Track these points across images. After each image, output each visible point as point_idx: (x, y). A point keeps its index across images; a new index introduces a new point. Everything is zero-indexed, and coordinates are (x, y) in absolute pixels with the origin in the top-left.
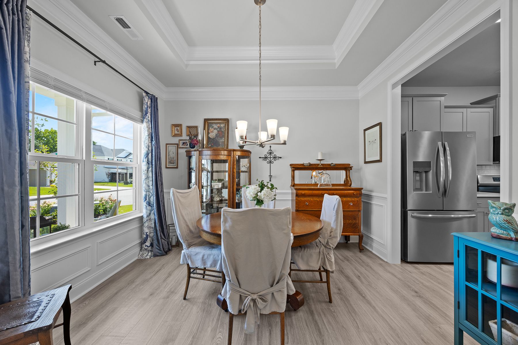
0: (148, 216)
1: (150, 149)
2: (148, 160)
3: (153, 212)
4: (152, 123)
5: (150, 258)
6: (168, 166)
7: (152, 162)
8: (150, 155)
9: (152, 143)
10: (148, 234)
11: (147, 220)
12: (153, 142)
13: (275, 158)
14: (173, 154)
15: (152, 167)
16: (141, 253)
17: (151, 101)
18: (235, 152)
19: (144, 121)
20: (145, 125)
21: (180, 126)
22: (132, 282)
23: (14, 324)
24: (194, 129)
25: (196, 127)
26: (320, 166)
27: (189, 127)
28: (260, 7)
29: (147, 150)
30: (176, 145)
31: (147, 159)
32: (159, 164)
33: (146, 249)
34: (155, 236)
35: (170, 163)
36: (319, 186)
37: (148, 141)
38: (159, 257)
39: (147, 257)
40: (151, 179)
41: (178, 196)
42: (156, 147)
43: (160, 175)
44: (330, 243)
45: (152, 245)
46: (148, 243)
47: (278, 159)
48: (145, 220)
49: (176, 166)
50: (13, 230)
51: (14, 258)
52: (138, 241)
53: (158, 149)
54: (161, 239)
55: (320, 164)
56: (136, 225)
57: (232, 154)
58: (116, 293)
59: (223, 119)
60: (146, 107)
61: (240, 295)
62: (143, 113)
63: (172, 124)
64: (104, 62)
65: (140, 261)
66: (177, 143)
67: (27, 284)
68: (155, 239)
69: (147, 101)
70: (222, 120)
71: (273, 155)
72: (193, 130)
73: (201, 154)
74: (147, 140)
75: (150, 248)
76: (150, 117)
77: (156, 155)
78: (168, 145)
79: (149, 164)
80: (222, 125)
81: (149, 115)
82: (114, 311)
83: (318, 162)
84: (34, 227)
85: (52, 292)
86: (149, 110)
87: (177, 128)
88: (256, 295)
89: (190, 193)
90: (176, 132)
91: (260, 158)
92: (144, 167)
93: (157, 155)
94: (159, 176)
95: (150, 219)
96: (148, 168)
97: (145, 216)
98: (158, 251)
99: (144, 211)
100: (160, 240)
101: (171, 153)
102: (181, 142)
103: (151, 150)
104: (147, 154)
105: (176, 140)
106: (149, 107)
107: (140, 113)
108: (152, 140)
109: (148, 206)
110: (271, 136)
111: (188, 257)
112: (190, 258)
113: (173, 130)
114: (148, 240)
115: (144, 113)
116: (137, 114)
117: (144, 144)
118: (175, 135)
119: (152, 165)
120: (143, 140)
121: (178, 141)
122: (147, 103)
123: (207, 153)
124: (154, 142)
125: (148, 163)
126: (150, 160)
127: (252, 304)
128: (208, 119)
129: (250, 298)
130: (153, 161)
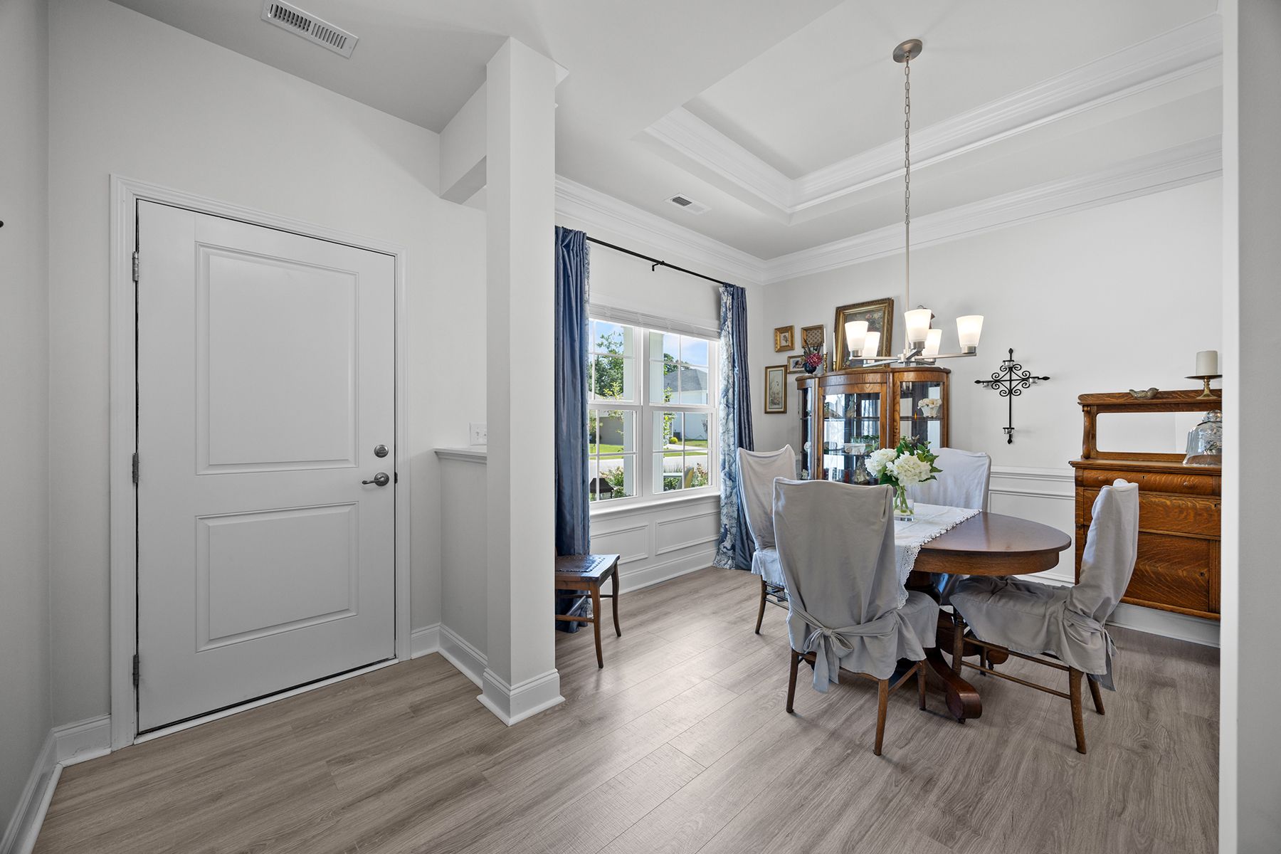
0: (727, 497)
1: (731, 381)
2: (727, 401)
3: (734, 491)
4: (734, 336)
5: (730, 569)
6: (768, 410)
7: (734, 405)
8: (731, 391)
9: (734, 371)
10: (727, 527)
11: (726, 504)
12: (736, 369)
13: (1025, 380)
14: (777, 388)
15: (734, 413)
16: (718, 558)
17: (733, 298)
18: (896, 374)
19: (722, 335)
20: (723, 341)
21: (789, 329)
22: (696, 591)
23: (575, 570)
24: (816, 332)
25: (820, 328)
26: (1208, 395)
27: (806, 330)
28: (907, 66)
29: (726, 383)
30: (783, 368)
31: (725, 399)
32: (745, 408)
33: (725, 553)
34: (738, 534)
35: (773, 403)
36: (1184, 462)
37: (728, 367)
38: (743, 571)
39: (725, 567)
40: (732, 434)
41: (751, 462)
42: (741, 377)
43: (747, 426)
44: (1077, 599)
45: (733, 547)
46: (728, 544)
47: (1034, 382)
48: (723, 502)
49: (782, 410)
50: (577, 484)
51: (577, 512)
52: (714, 537)
53: (744, 380)
54: (747, 539)
55: (1206, 392)
56: (709, 509)
57: (891, 380)
58: (674, 598)
59: (878, 301)
60: (724, 310)
61: (807, 624)
62: (720, 322)
63: (776, 329)
64: (663, 263)
65: (714, 569)
66: (786, 364)
67: (586, 544)
68: (738, 538)
69: (727, 300)
70: (875, 305)
71: (1020, 373)
72: (813, 334)
73: (822, 383)
74: (726, 368)
75: (730, 553)
76: (730, 326)
77: (741, 391)
78: (769, 370)
79: (729, 407)
80: (877, 316)
81: (729, 323)
82: (666, 614)
83: (1199, 385)
84: (593, 491)
85: (604, 556)
86: (729, 315)
87: (784, 334)
88: (831, 631)
89: (776, 457)
90: (784, 343)
91: (978, 382)
92: (722, 413)
93: (743, 391)
94: (745, 428)
95: (731, 503)
96: (728, 415)
97: (723, 496)
98: (743, 560)
99: (722, 487)
100: (746, 541)
101: (774, 384)
102: (792, 360)
103: (732, 384)
104: (727, 391)
105: (782, 359)
106: (729, 310)
107: (717, 322)
108: (734, 367)
109: (727, 479)
110: (915, 344)
111: (761, 563)
112: (764, 566)
113: (777, 340)
114: (727, 538)
115: (722, 322)
116: (712, 325)
117: (722, 374)
118: (781, 350)
119: (734, 408)
120: (721, 366)
121: (786, 361)
122: (726, 303)
123: (835, 380)
124: (738, 368)
125: (727, 405)
126: (731, 401)
127: (822, 642)
128: (845, 306)
129: (819, 631)
130: (736, 402)
